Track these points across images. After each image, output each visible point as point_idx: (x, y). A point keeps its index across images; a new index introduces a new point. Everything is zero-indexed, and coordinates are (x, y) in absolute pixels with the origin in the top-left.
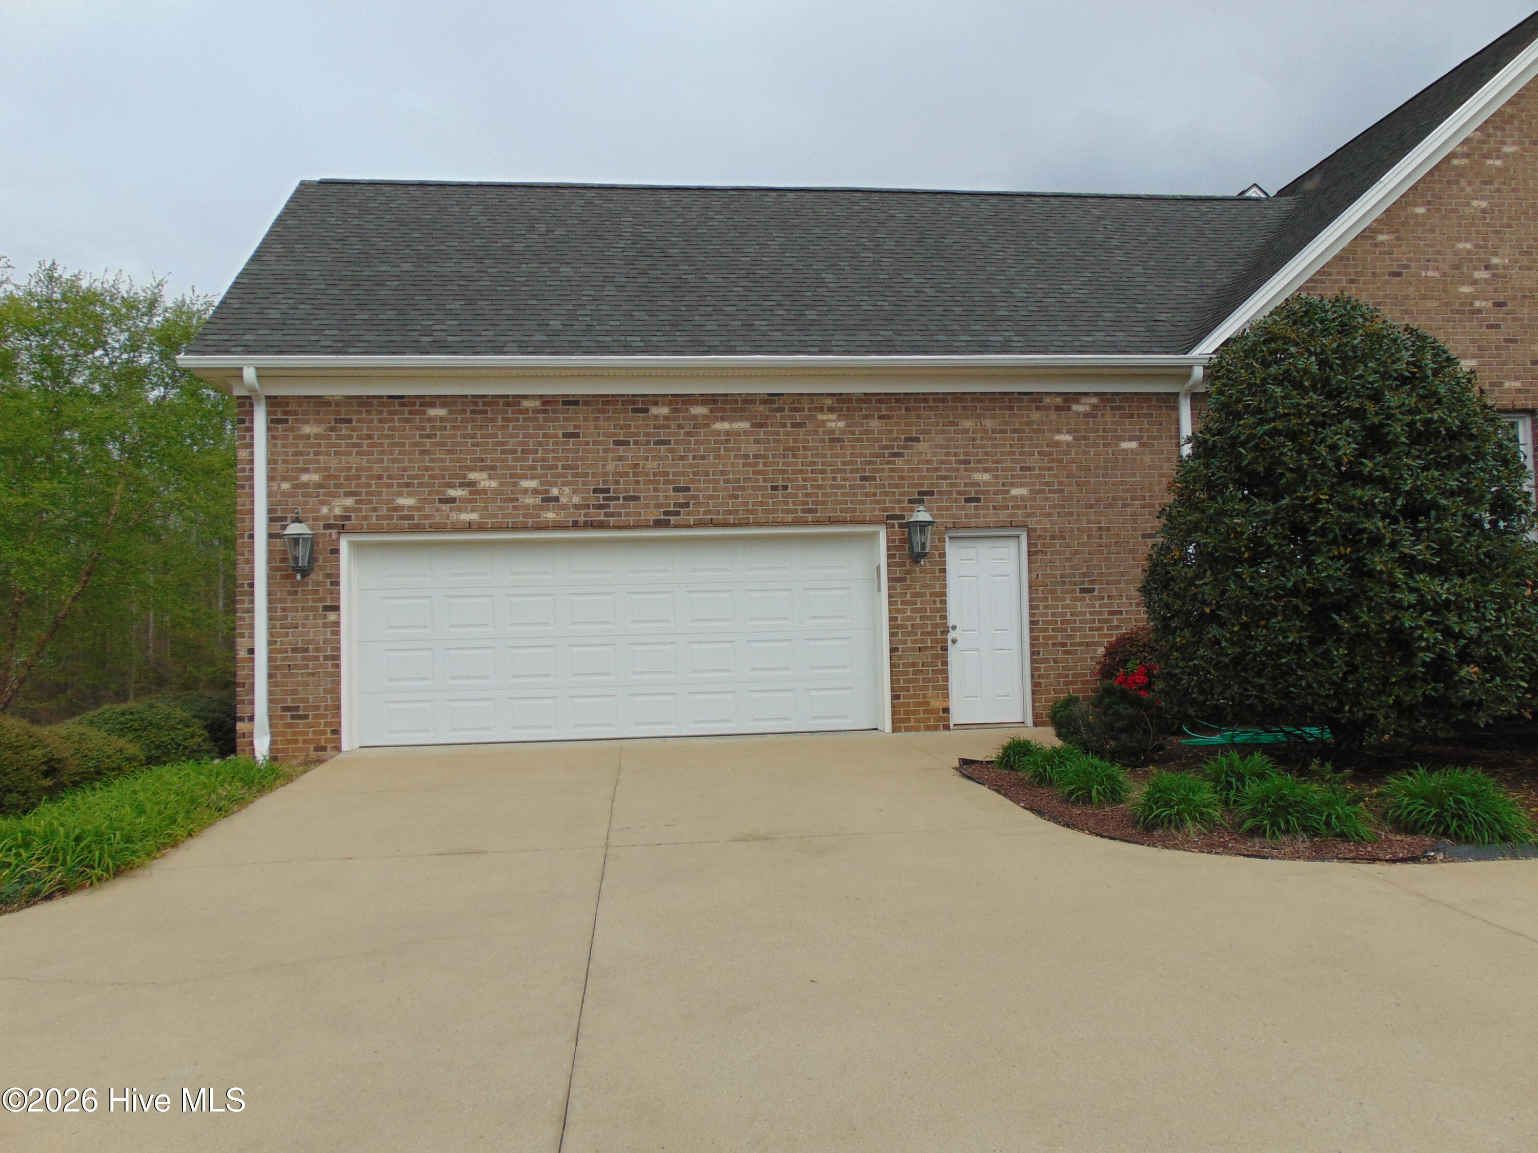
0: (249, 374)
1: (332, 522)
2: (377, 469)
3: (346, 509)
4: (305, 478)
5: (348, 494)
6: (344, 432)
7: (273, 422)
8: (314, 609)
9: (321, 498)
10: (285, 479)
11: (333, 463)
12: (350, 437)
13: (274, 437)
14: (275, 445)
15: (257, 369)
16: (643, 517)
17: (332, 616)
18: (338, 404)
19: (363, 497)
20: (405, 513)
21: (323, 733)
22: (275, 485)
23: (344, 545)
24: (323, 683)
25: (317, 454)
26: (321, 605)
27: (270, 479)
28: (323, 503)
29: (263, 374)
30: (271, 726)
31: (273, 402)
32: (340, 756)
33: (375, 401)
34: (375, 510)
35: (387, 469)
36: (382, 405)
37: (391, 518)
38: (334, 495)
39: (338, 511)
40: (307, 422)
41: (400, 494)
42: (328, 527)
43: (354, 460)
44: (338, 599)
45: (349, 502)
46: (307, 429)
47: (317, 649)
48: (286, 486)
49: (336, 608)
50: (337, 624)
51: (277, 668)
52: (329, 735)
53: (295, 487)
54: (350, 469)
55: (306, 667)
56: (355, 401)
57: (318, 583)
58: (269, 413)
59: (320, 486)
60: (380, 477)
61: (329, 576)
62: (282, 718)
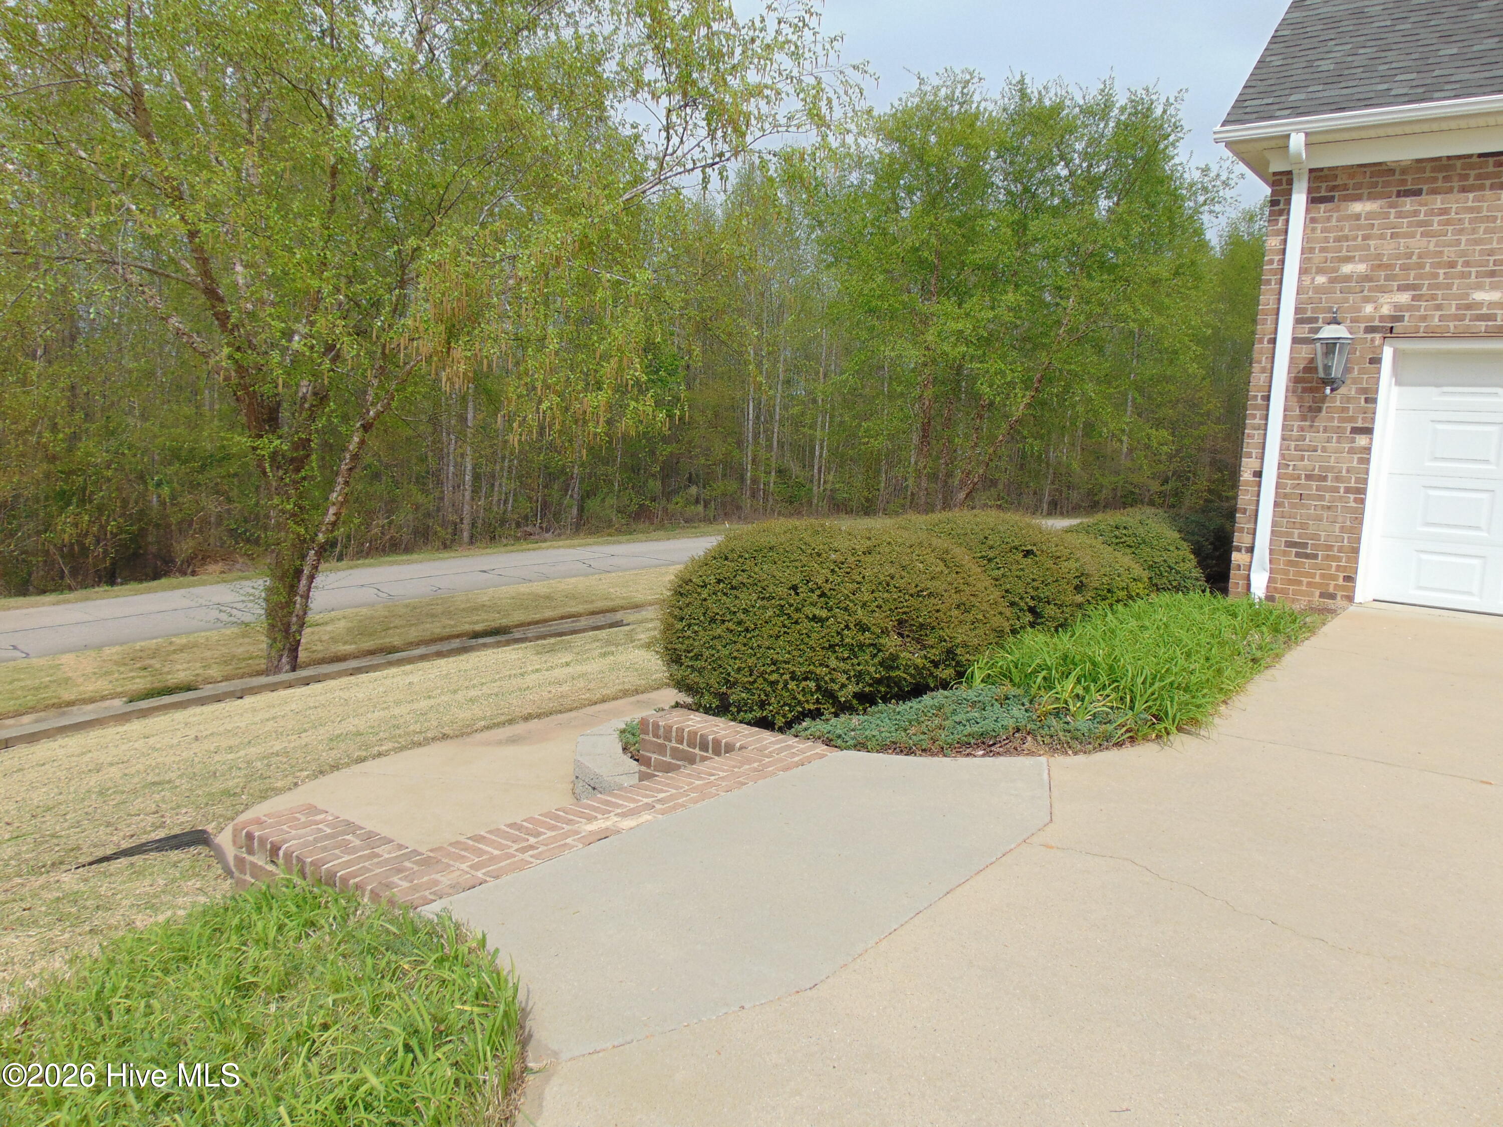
0: (1297, 142)
1: (1377, 323)
2: (1449, 253)
3: (1397, 307)
4: (1347, 269)
5: (1401, 289)
6: (1408, 207)
7: (1314, 200)
8: (1339, 430)
9: (1366, 293)
10: (1320, 271)
11: (1388, 248)
12: (1416, 213)
13: (1313, 220)
14: (1313, 230)
15: (1307, 134)
17: (1362, 441)
18: (1404, 171)
19: (1424, 291)
20: (1485, 311)
21: (1334, 578)
22: (1307, 280)
23: (1387, 353)
24: (1340, 519)
25: (1365, 238)
26: (1349, 426)
27: (1303, 271)
28: (1367, 300)
29: (1313, 141)
30: (1271, 561)
31: (1316, 175)
32: (1352, 608)
33: (1459, 163)
34: (1439, 307)
35: (1463, 254)
36: (1472, 167)
37: (1462, 318)
38: (1384, 290)
39: (1386, 310)
40: (1358, 198)
41: (1479, 287)
42: (1370, 330)
43: (1418, 243)
44: (1373, 420)
45: (1404, 298)
46: (1357, 207)
47: (1337, 479)
48: (1321, 280)
49: (1368, 431)
50: (1368, 450)
51: (1286, 496)
52: (1341, 581)
53: (1332, 281)
54: (1409, 256)
55: (1321, 498)
56: (1429, 166)
57: (1349, 399)
58: (1310, 191)
59: (1367, 278)
60: (1452, 265)
61: (1364, 391)
62: (1285, 553)
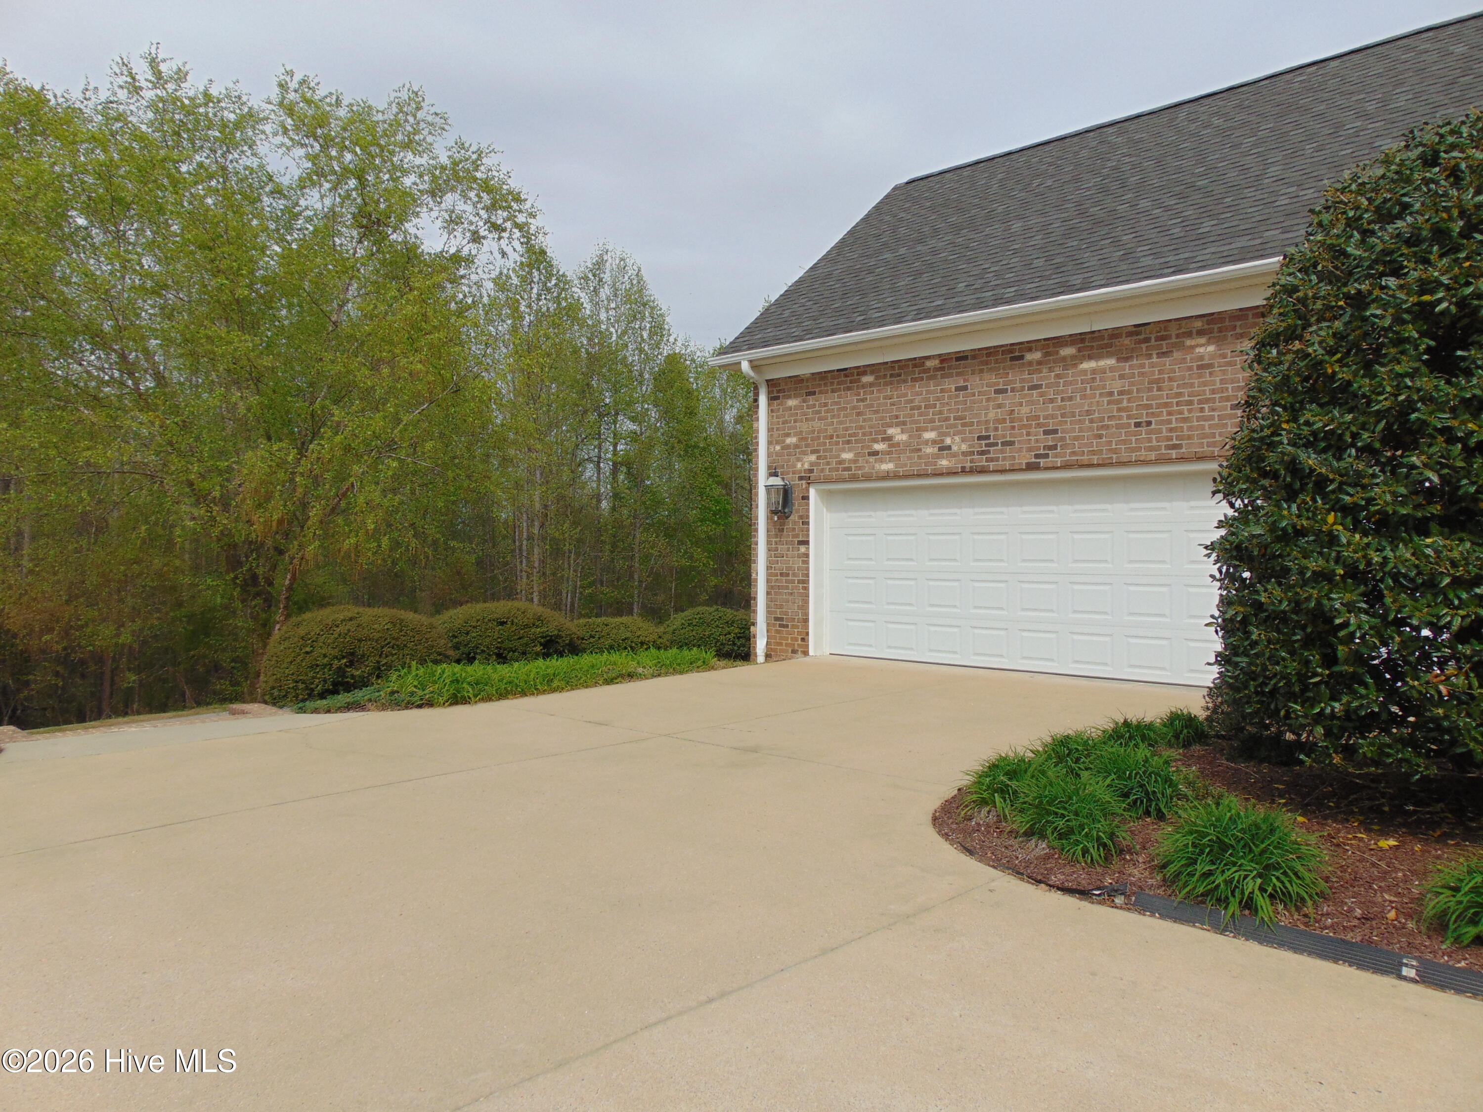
0: (745, 366)
1: (803, 475)
2: (830, 431)
3: (812, 464)
4: (789, 441)
5: (813, 452)
6: (811, 403)
7: (772, 399)
8: (792, 543)
9: (797, 455)
10: (777, 443)
11: (804, 427)
12: (814, 406)
13: (772, 411)
14: (773, 416)
15: (751, 361)
16: (1017, 461)
17: (803, 549)
18: (807, 380)
19: (821, 454)
20: (847, 465)
21: (796, 640)
22: (771, 447)
23: (812, 492)
24: (797, 601)
25: (795, 421)
26: (796, 540)
27: (770, 443)
28: (799, 460)
29: (755, 365)
30: (768, 631)
31: (771, 384)
32: (800, 659)
33: (829, 375)
34: (828, 463)
35: (835, 430)
36: (834, 378)
37: (837, 470)
38: (804, 453)
39: (806, 466)
40: (789, 397)
41: (843, 450)
42: (801, 478)
43: (817, 424)
44: (808, 535)
45: (813, 458)
46: (791, 403)
47: (794, 575)
48: (778, 448)
49: (807, 543)
50: (807, 555)
51: (773, 587)
52: (800, 642)
53: (783, 448)
54: (813, 432)
55: (787, 587)
56: (817, 376)
57: (795, 523)
58: (767, 393)
59: (796, 446)
60: (831, 437)
61: (801, 517)
62: (774, 625)
